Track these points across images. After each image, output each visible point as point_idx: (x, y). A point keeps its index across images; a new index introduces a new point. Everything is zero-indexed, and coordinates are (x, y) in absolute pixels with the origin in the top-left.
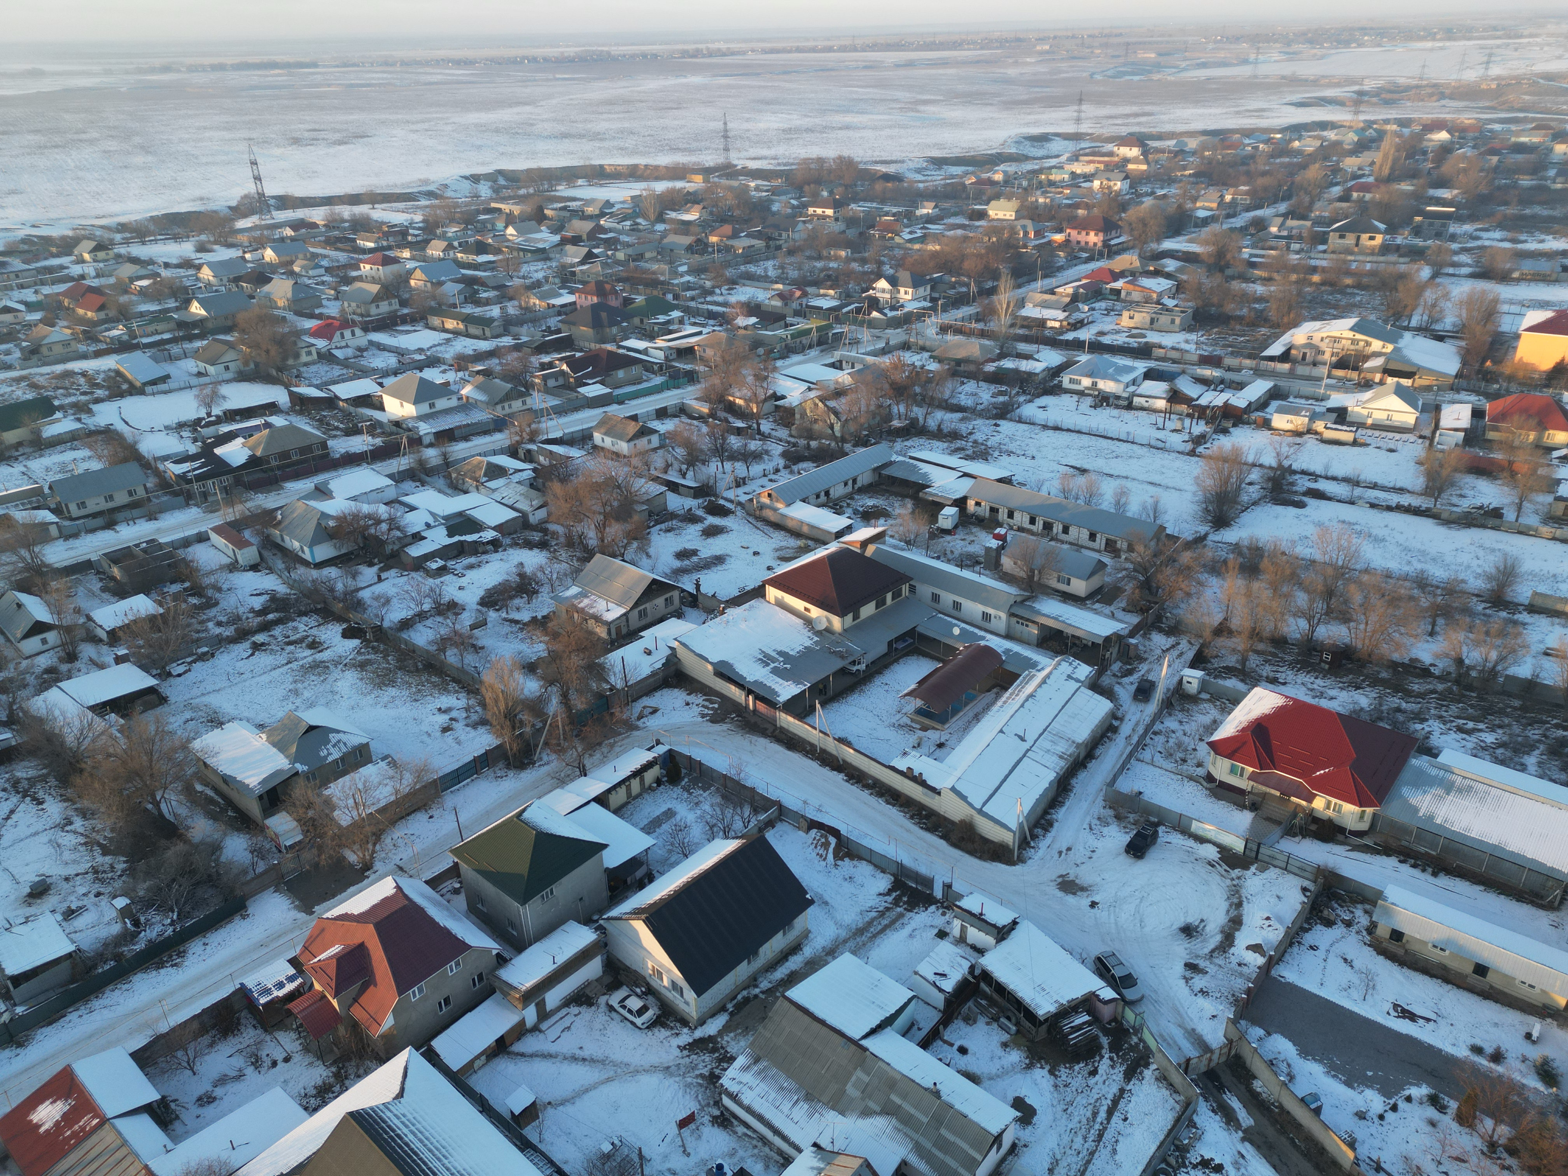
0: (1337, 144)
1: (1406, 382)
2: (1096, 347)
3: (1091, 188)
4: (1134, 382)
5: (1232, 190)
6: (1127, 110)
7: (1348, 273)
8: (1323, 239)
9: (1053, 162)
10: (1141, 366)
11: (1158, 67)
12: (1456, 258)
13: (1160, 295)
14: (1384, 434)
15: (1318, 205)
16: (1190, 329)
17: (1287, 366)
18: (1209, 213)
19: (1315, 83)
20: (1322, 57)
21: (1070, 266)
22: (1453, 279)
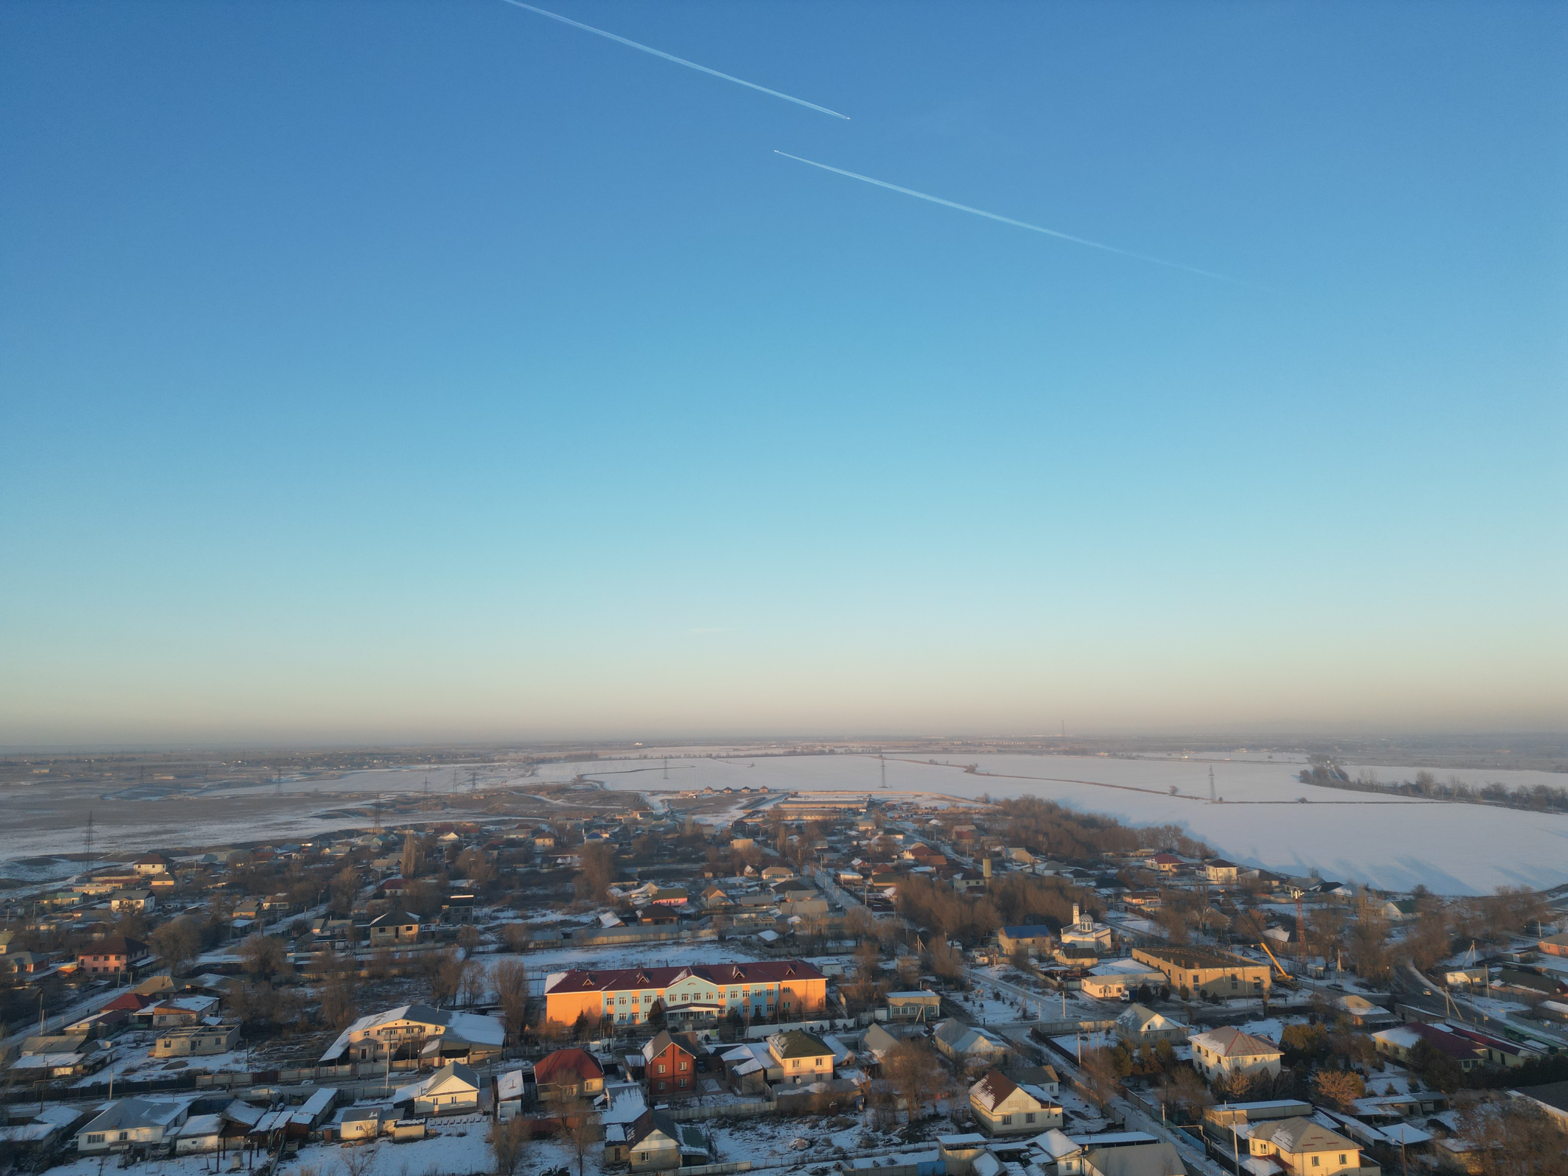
0: (365, 848)
1: (463, 1061)
2: (124, 1089)
3: (109, 909)
4: (176, 1122)
5: (269, 898)
6: (147, 828)
7: (394, 963)
8: (365, 934)
9: (59, 885)
10: (184, 1100)
11: (177, 788)
12: (482, 938)
13: (201, 1014)
14: (452, 1119)
15: (356, 903)
16: (238, 1046)
17: (347, 1068)
18: (247, 922)
19: (337, 797)
20: (340, 777)
21: (82, 999)
22: (484, 956)
